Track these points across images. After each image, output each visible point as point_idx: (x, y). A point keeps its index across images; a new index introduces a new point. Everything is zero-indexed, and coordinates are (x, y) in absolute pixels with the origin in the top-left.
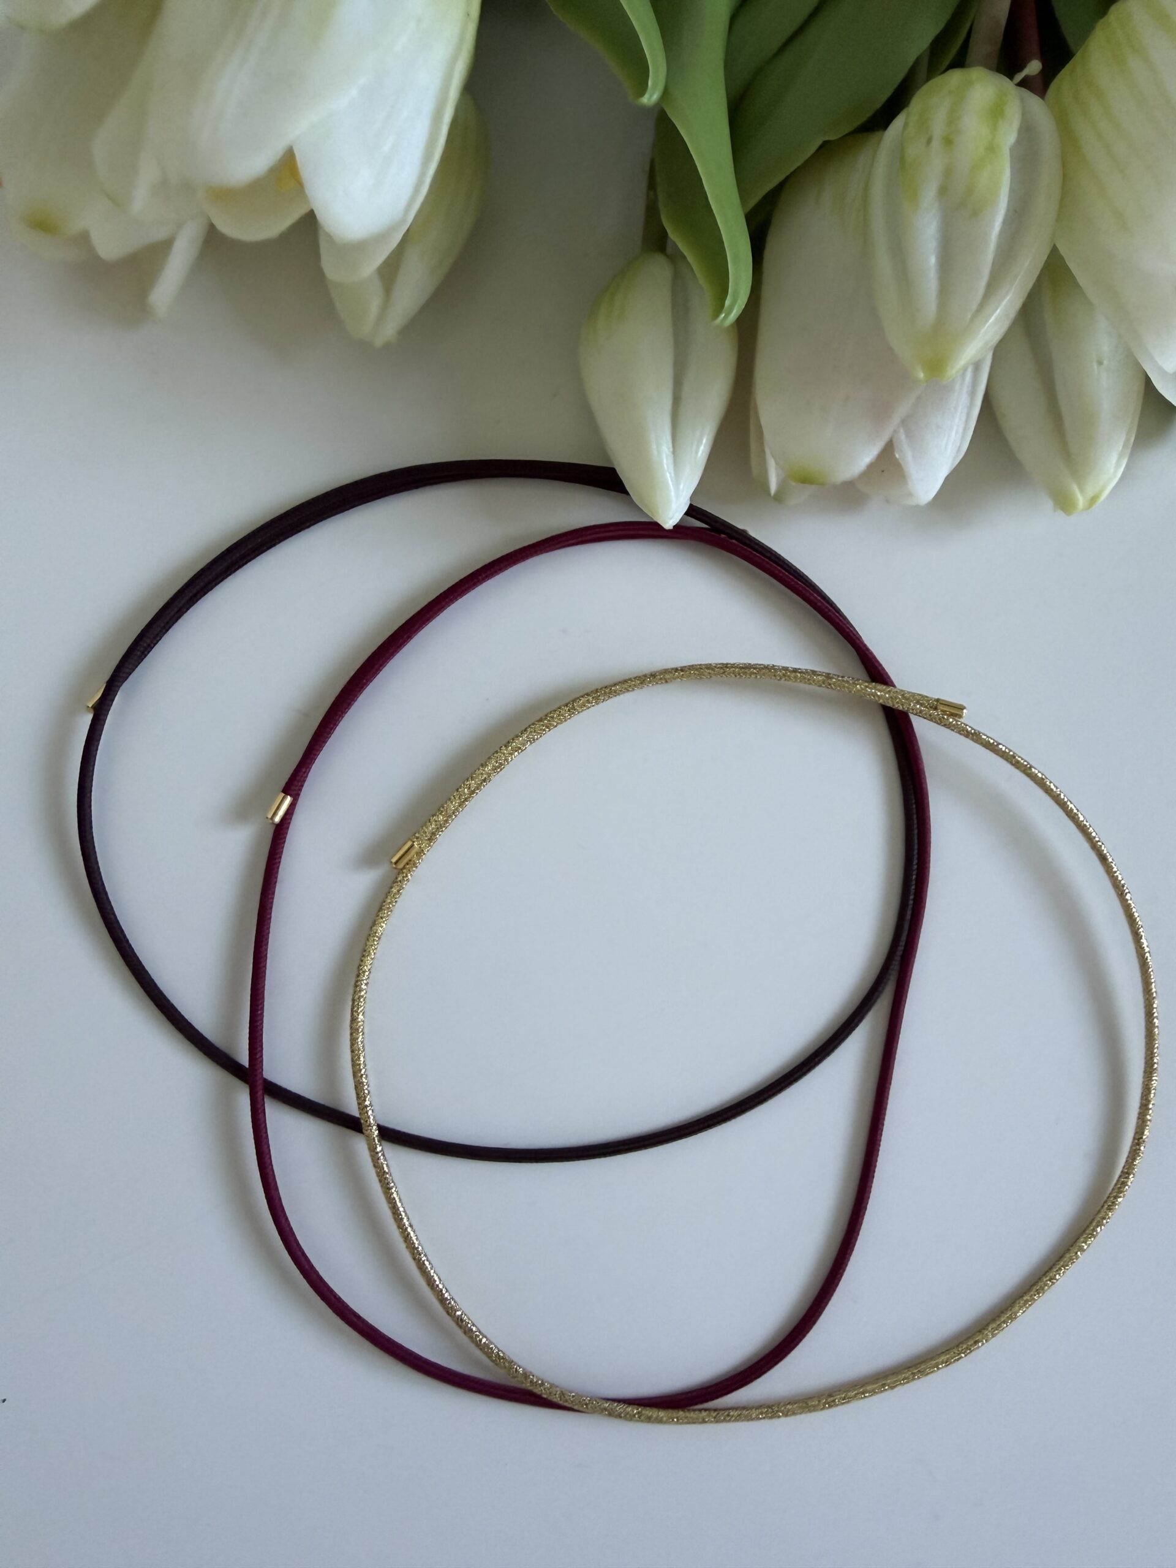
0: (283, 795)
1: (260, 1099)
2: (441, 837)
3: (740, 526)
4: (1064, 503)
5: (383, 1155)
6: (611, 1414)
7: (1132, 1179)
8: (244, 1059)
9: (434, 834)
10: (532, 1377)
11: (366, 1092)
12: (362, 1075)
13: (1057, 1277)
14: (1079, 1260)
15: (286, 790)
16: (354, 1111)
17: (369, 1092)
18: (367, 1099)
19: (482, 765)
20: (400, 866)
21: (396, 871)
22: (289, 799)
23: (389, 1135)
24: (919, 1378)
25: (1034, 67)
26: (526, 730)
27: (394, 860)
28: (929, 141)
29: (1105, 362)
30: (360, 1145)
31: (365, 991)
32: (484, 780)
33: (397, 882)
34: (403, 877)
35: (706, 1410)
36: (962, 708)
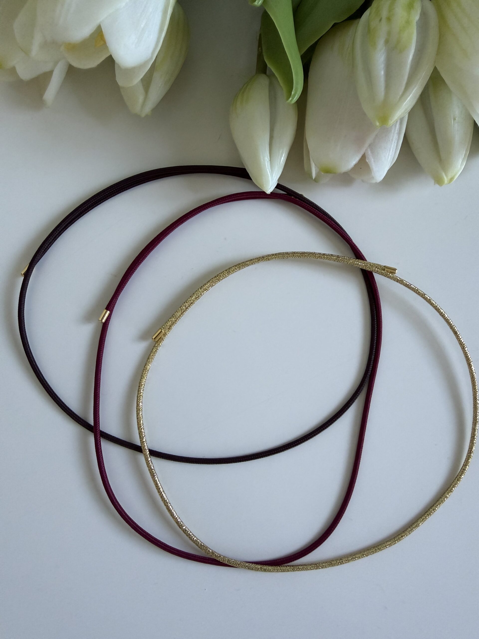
0: (106, 310)
1: (99, 439)
2: (174, 328)
3: (300, 193)
4: (439, 181)
5: (151, 462)
6: (249, 568)
7: (468, 468)
8: (92, 423)
9: (171, 326)
10: (215, 553)
11: (144, 435)
12: (142, 429)
13: (436, 509)
14: (445, 502)
15: (107, 308)
16: (139, 444)
17: (145, 436)
18: (144, 439)
19: (190, 297)
20: (157, 340)
21: (155, 342)
22: (108, 312)
23: (154, 453)
24: (378, 551)
26: (209, 281)
27: (154, 337)
28: (380, 20)
29: (457, 119)
30: (141, 458)
31: (142, 393)
32: (192, 303)
33: (155, 347)
34: (158, 345)
35: (289, 566)
36: (395, 270)
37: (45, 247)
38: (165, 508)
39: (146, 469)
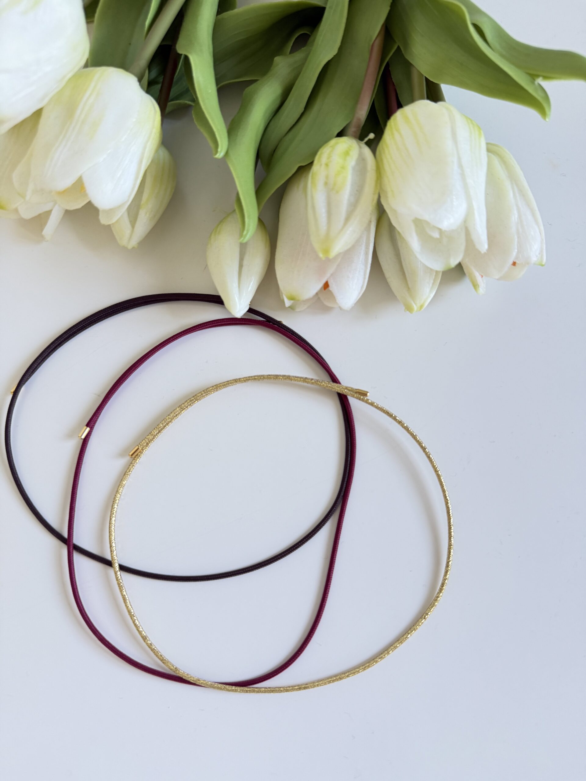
0: (86, 427)
1: (71, 551)
2: (151, 445)
3: (278, 319)
4: (408, 308)
5: (121, 576)
8: (66, 535)
9: (147, 444)
10: (179, 670)
12: (113, 542)
15: (87, 425)
16: (109, 558)
17: (116, 549)
18: (115, 553)
19: (168, 415)
20: (134, 456)
21: (132, 459)
22: (88, 429)
23: (123, 568)
25: (372, 136)
26: (187, 401)
27: (131, 454)
30: (111, 571)
31: (116, 508)
32: (170, 422)
33: (132, 463)
34: (135, 461)
36: (368, 392)
37: (33, 367)
38: (131, 622)
39: (115, 582)
